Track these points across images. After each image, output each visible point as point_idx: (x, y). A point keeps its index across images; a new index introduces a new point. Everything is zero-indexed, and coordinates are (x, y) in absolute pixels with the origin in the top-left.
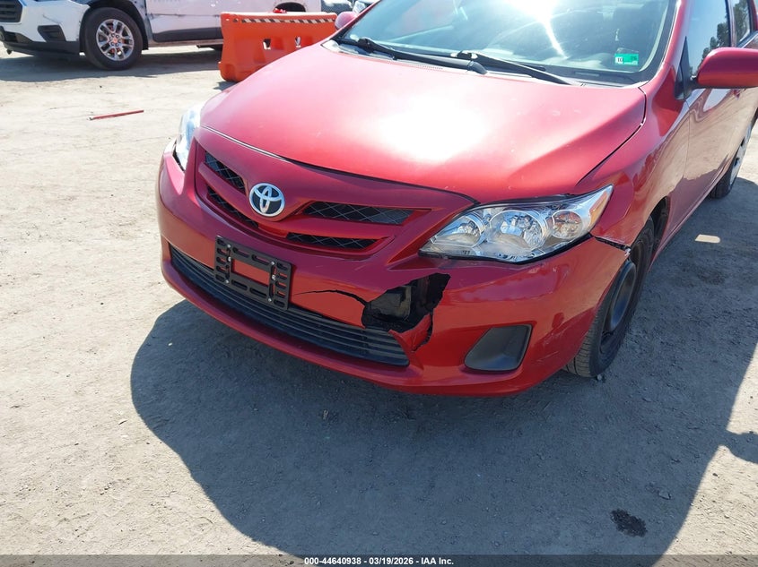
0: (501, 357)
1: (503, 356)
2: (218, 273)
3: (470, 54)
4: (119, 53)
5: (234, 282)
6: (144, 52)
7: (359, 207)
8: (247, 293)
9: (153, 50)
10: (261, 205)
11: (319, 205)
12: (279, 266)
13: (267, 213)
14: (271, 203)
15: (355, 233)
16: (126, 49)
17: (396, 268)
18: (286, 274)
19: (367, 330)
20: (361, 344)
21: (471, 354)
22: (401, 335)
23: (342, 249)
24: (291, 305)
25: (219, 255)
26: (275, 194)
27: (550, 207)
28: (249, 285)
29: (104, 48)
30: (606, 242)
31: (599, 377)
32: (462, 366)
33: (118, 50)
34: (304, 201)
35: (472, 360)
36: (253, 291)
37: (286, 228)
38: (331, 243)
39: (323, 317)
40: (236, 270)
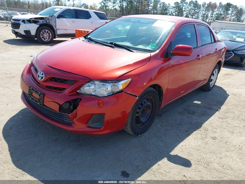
0: (98, 124)
1: (99, 123)
2: (29, 95)
3: (113, 43)
4: (47, 39)
5: (32, 98)
6: (54, 39)
7: (63, 79)
8: (34, 101)
9: (57, 39)
10: (39, 77)
11: (54, 78)
12: (41, 94)
13: (41, 79)
14: (42, 77)
15: (61, 86)
16: (49, 38)
17: (69, 96)
18: (42, 96)
19: (61, 113)
20: (62, 118)
21: (89, 122)
22: (69, 115)
23: (58, 90)
24: (43, 105)
25: (29, 91)
26: (43, 74)
27: (112, 83)
28: (35, 99)
29: (42, 38)
30: (129, 94)
31: (139, 136)
32: (87, 125)
33: (47, 38)
34: (49, 76)
35: (90, 124)
36: (35, 101)
37: (46, 84)
38: (55, 88)
39: (50, 108)
40: (33, 95)
